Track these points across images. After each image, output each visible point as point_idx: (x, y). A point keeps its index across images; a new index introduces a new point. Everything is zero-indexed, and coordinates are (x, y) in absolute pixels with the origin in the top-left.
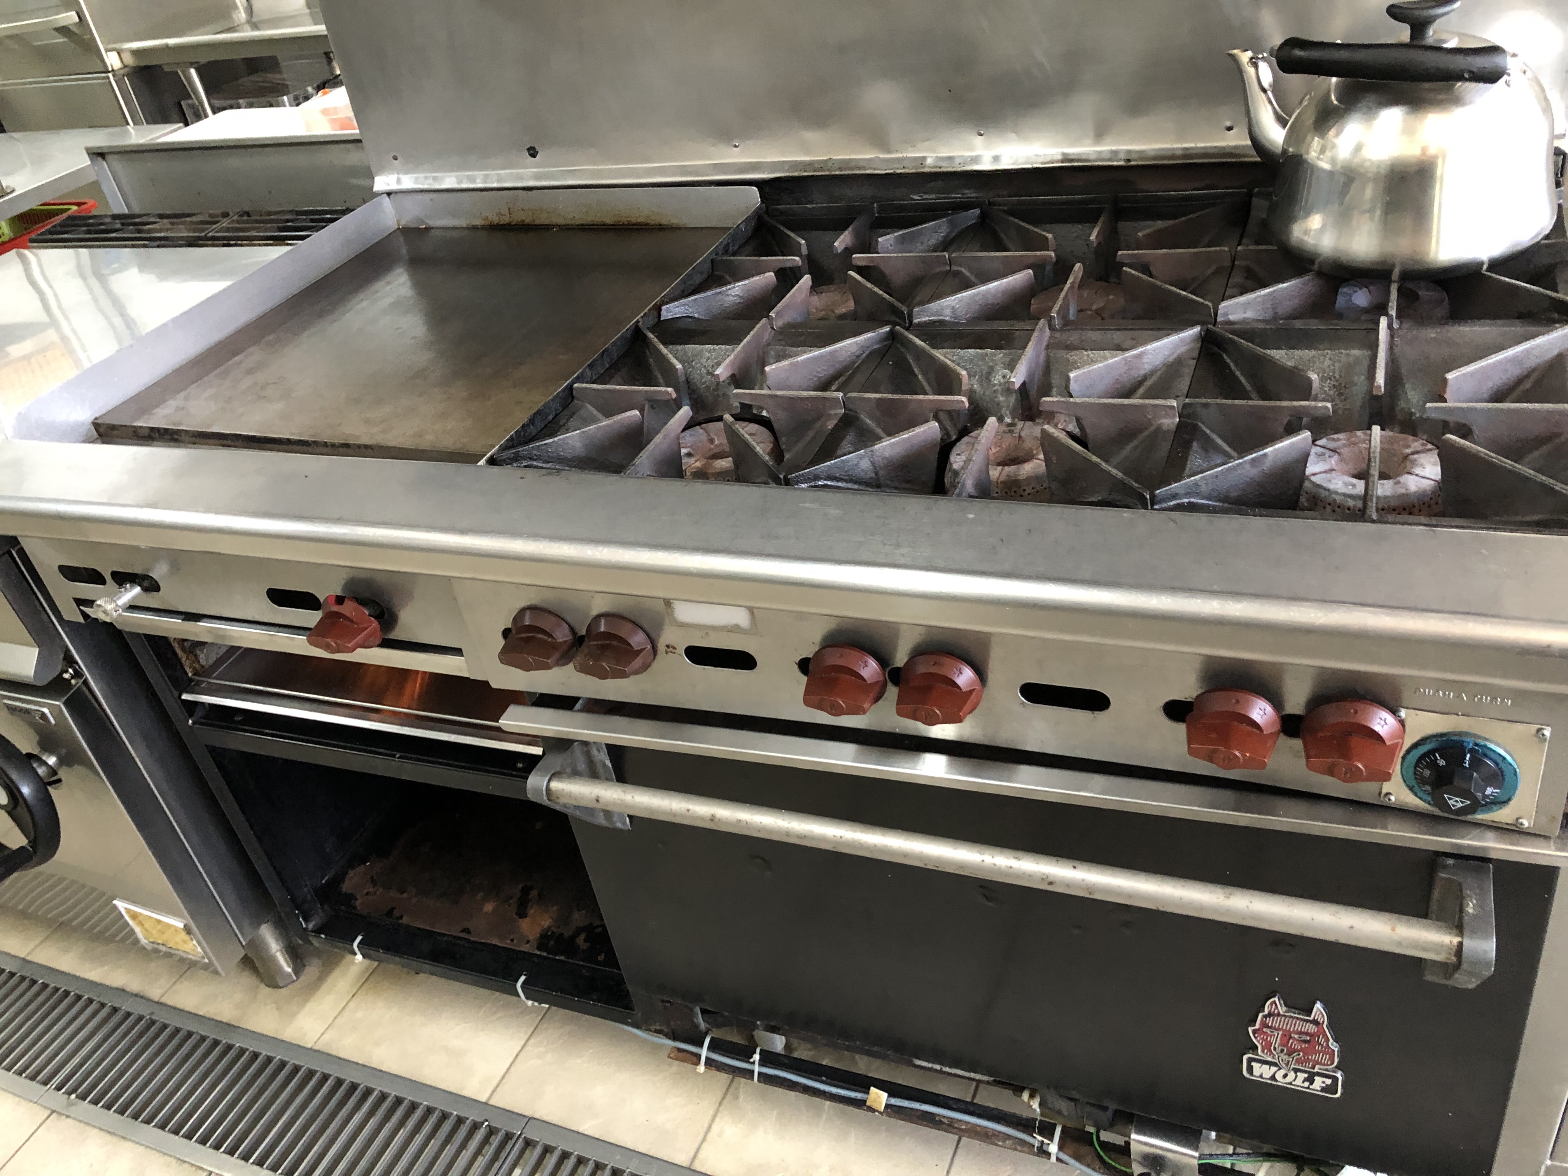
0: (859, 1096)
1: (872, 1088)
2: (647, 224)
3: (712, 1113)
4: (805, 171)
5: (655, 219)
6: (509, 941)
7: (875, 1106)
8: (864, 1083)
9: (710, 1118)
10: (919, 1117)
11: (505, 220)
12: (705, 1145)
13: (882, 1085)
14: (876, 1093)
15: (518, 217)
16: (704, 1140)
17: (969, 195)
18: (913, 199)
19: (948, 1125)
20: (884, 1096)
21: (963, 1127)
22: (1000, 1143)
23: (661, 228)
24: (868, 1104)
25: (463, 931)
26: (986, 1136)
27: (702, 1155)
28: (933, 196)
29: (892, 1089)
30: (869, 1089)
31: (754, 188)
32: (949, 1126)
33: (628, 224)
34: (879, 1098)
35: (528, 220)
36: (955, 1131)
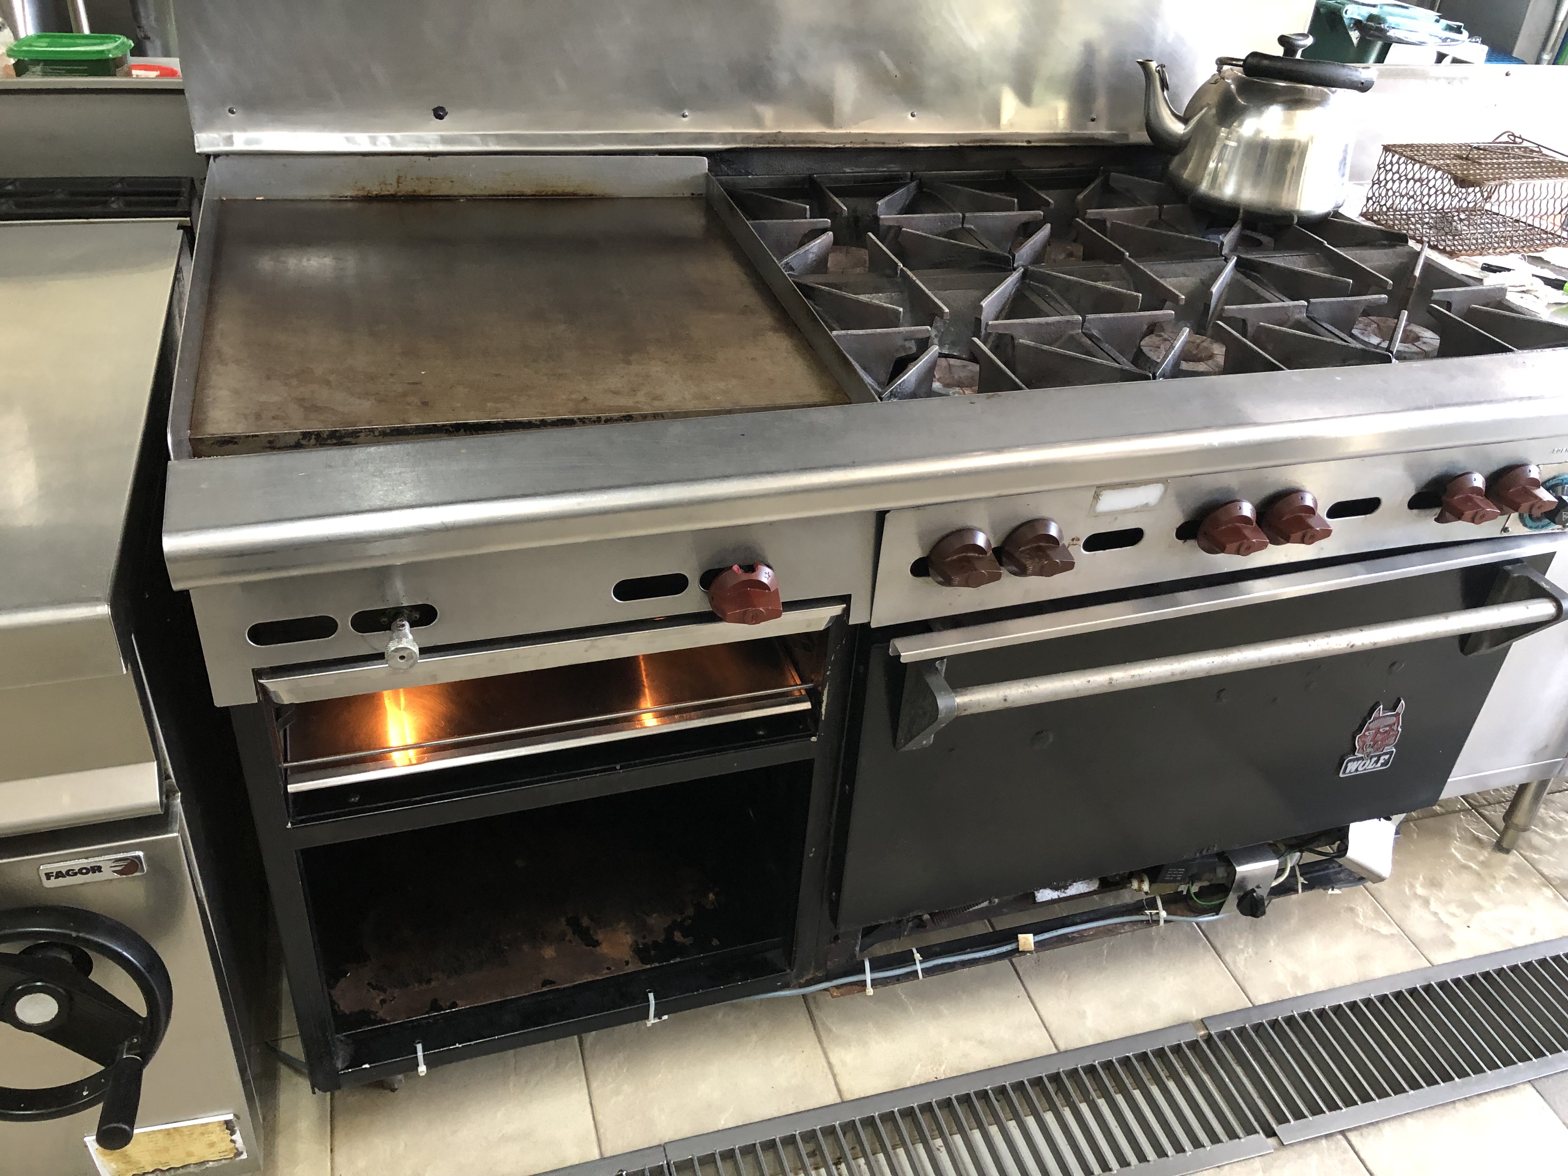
0: (1013, 946)
1: (1019, 935)
2: (575, 195)
3: (820, 1052)
4: (760, 143)
5: (589, 189)
6: (607, 971)
7: (1027, 948)
8: (1011, 936)
9: (822, 1056)
10: (1057, 942)
11: (391, 190)
12: (839, 1078)
13: (1025, 930)
14: (1024, 938)
15: (407, 188)
16: (834, 1076)
17: (894, 169)
18: (845, 172)
19: (1081, 937)
20: (1030, 936)
21: (1091, 933)
22: (1122, 931)
23: (590, 198)
24: (1021, 949)
25: (544, 984)
26: (1109, 931)
27: (844, 1086)
28: (863, 169)
29: (1035, 929)
30: (1017, 938)
31: (705, 158)
32: (1079, 938)
33: (552, 195)
34: (1027, 940)
35: (422, 191)
36: (1088, 938)
